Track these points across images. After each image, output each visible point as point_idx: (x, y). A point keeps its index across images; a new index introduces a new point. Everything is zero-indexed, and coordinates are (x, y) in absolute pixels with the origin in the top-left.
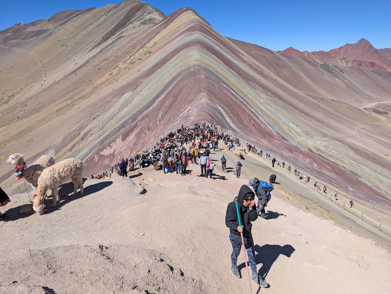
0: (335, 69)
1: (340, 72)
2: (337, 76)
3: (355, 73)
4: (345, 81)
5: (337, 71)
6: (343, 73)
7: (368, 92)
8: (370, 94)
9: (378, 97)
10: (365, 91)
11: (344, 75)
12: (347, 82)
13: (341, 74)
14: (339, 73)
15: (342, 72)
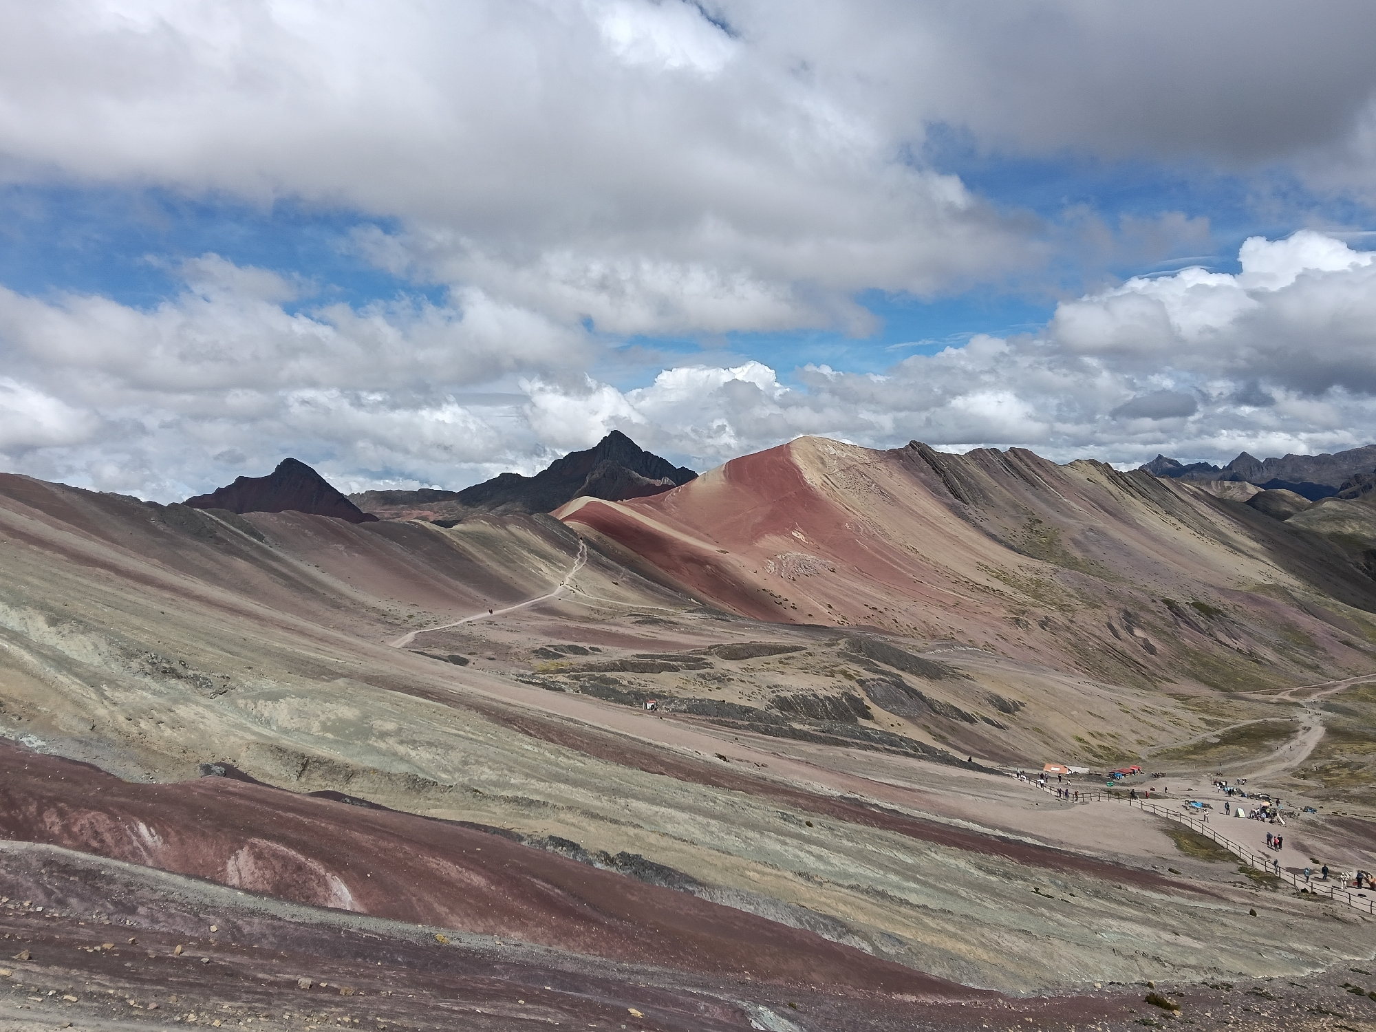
0: (224, 523)
1: (246, 535)
2: (242, 551)
3: (305, 535)
4: (275, 565)
5: (232, 531)
6: (261, 538)
7: (371, 600)
8: (383, 606)
9: (413, 611)
10: (360, 596)
11: (266, 546)
12: (285, 570)
13: (252, 543)
14: (246, 539)
15: (254, 534)
